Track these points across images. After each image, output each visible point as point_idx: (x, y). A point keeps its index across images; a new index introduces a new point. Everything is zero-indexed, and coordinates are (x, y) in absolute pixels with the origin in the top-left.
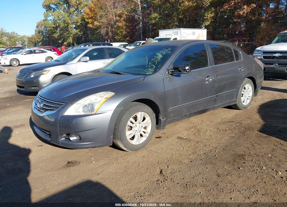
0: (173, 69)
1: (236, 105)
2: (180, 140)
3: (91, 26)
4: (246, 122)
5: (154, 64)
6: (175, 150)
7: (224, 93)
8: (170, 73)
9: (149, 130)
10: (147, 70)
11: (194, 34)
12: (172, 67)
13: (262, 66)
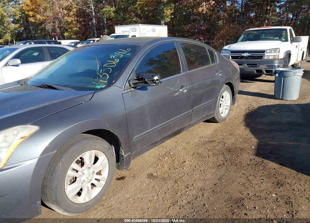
0: (136, 80)
1: (214, 118)
2: (151, 180)
3: (33, 21)
4: (230, 141)
5: (107, 71)
6: (147, 200)
7: (201, 106)
8: (133, 86)
9: (105, 174)
10: (97, 82)
11: (154, 31)
12: (134, 76)
13: (238, 67)
